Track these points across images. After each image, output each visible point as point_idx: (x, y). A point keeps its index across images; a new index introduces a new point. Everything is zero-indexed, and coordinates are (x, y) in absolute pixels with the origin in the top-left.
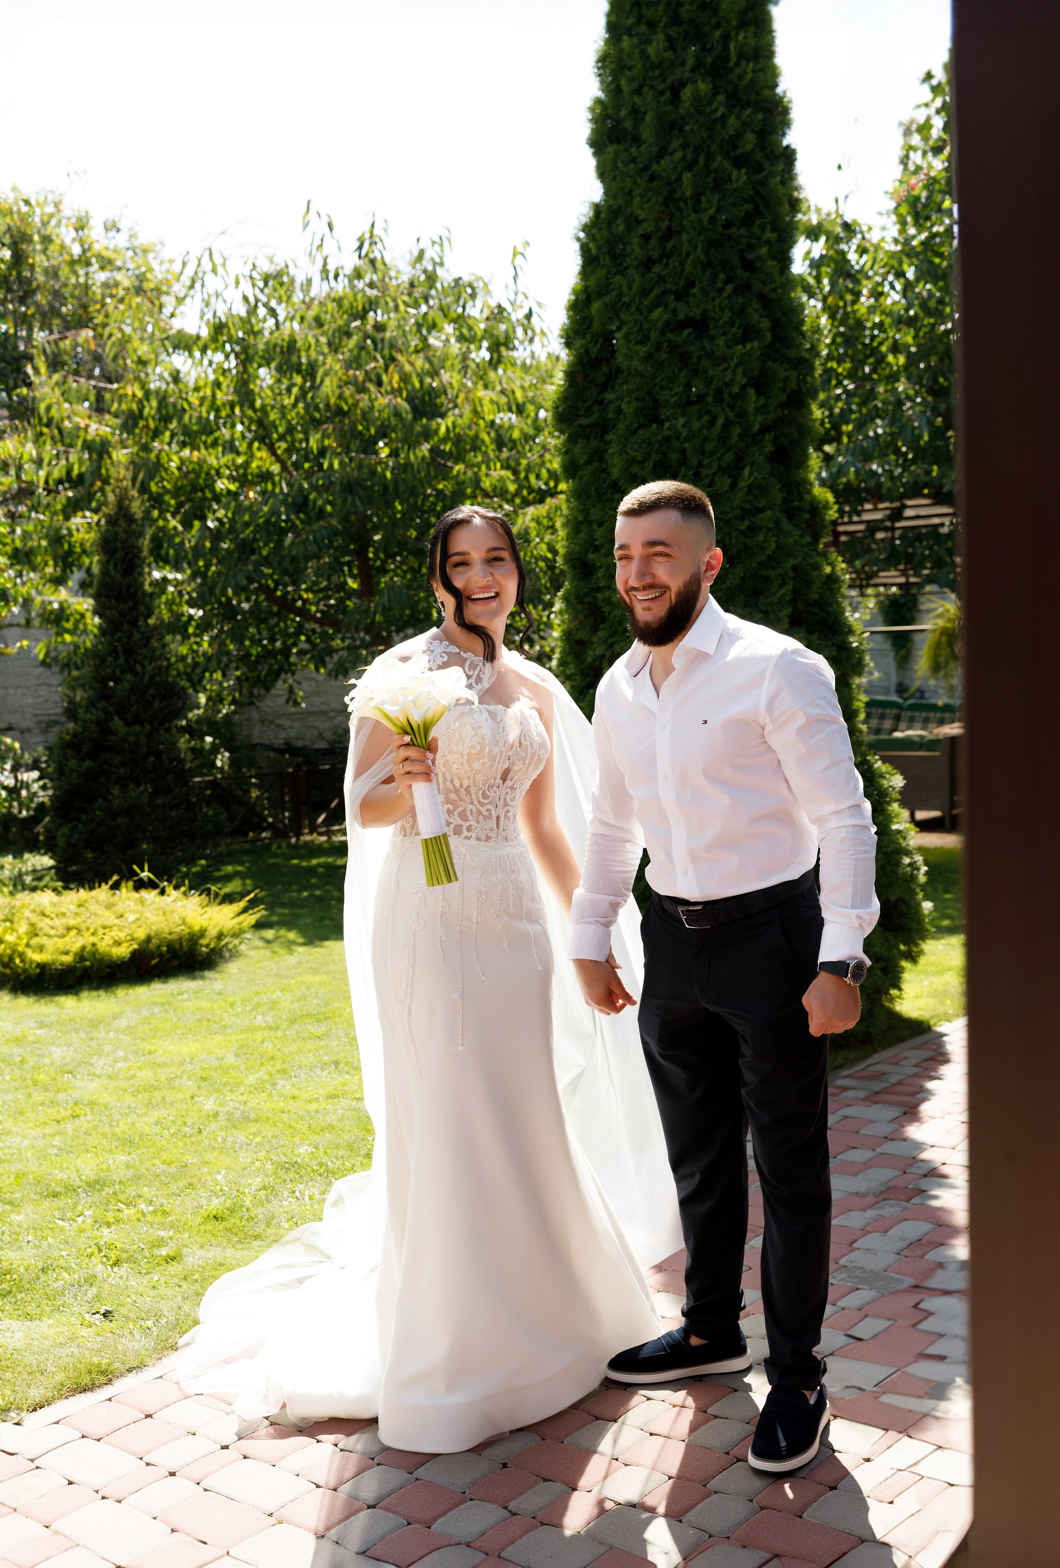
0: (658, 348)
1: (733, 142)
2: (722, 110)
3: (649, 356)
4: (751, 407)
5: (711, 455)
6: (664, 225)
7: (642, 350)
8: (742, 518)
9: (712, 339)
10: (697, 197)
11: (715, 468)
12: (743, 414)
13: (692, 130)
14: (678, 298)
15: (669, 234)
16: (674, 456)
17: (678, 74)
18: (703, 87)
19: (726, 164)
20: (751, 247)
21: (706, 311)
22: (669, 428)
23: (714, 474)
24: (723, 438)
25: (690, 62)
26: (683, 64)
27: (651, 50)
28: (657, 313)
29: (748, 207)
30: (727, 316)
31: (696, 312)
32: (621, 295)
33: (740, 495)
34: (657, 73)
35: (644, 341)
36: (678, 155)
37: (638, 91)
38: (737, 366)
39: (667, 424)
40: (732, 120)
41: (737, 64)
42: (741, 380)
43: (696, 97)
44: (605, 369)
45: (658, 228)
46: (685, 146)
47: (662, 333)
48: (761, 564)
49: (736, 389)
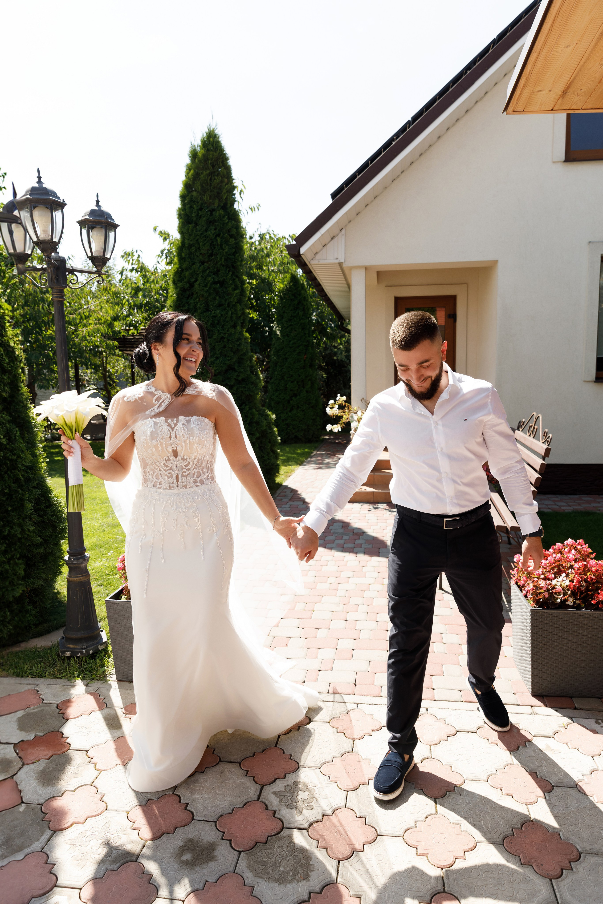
0: (210, 288)
1: (229, 231)
2: (227, 221)
3: (207, 291)
4: (239, 309)
5: (227, 322)
6: (210, 252)
7: (206, 289)
8: (237, 341)
9: (226, 288)
10: (221, 245)
11: (229, 326)
12: (236, 310)
13: (218, 225)
14: (214, 274)
15: (212, 255)
16: (216, 322)
17: (212, 207)
18: (222, 212)
19: (228, 236)
20: (235, 262)
21: (224, 279)
22: (214, 313)
23: (229, 328)
24: (231, 317)
25: (216, 205)
26: (214, 204)
27: (205, 198)
28: (210, 279)
29: (234, 250)
30: (231, 282)
31: (222, 279)
32: (194, 271)
33: (237, 335)
34: (206, 205)
35: (206, 286)
36: (213, 232)
37: (201, 209)
38: (235, 296)
39: (213, 312)
40: (230, 224)
41: (230, 207)
42: (235, 300)
43: (220, 215)
44: (188, 293)
45: (208, 253)
46: (215, 229)
47: (211, 284)
48: (241, 355)
49: (234, 303)
